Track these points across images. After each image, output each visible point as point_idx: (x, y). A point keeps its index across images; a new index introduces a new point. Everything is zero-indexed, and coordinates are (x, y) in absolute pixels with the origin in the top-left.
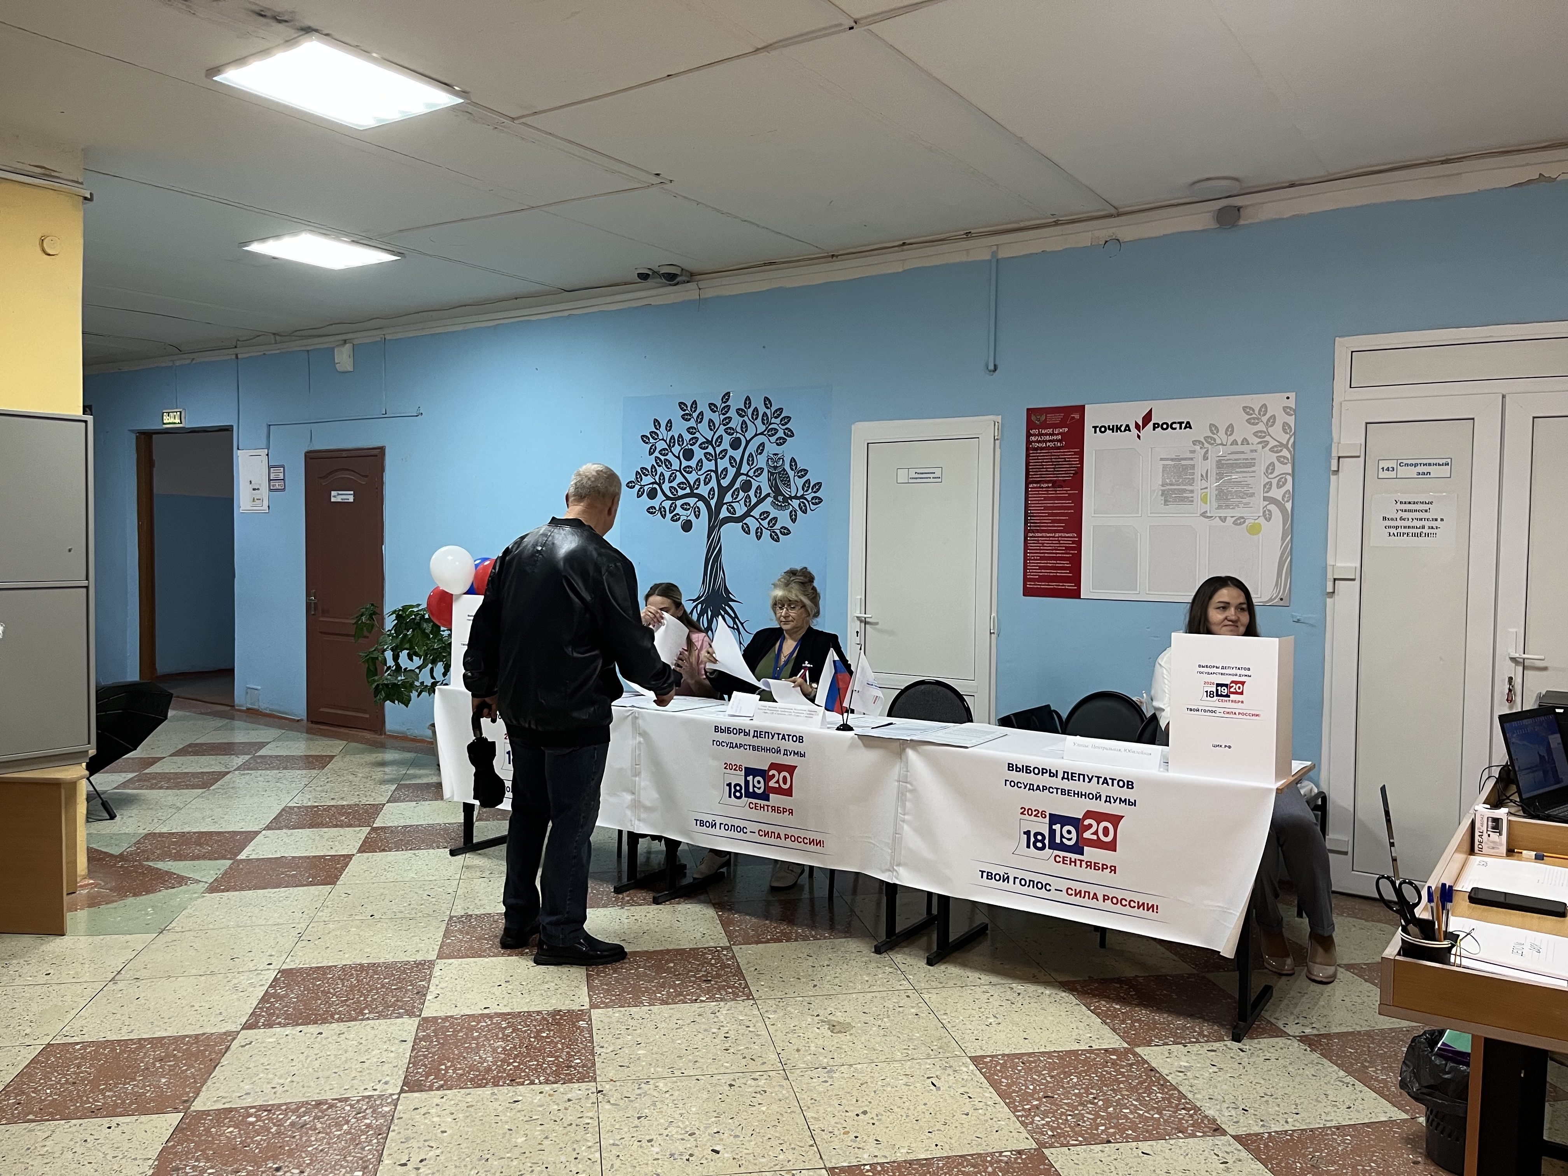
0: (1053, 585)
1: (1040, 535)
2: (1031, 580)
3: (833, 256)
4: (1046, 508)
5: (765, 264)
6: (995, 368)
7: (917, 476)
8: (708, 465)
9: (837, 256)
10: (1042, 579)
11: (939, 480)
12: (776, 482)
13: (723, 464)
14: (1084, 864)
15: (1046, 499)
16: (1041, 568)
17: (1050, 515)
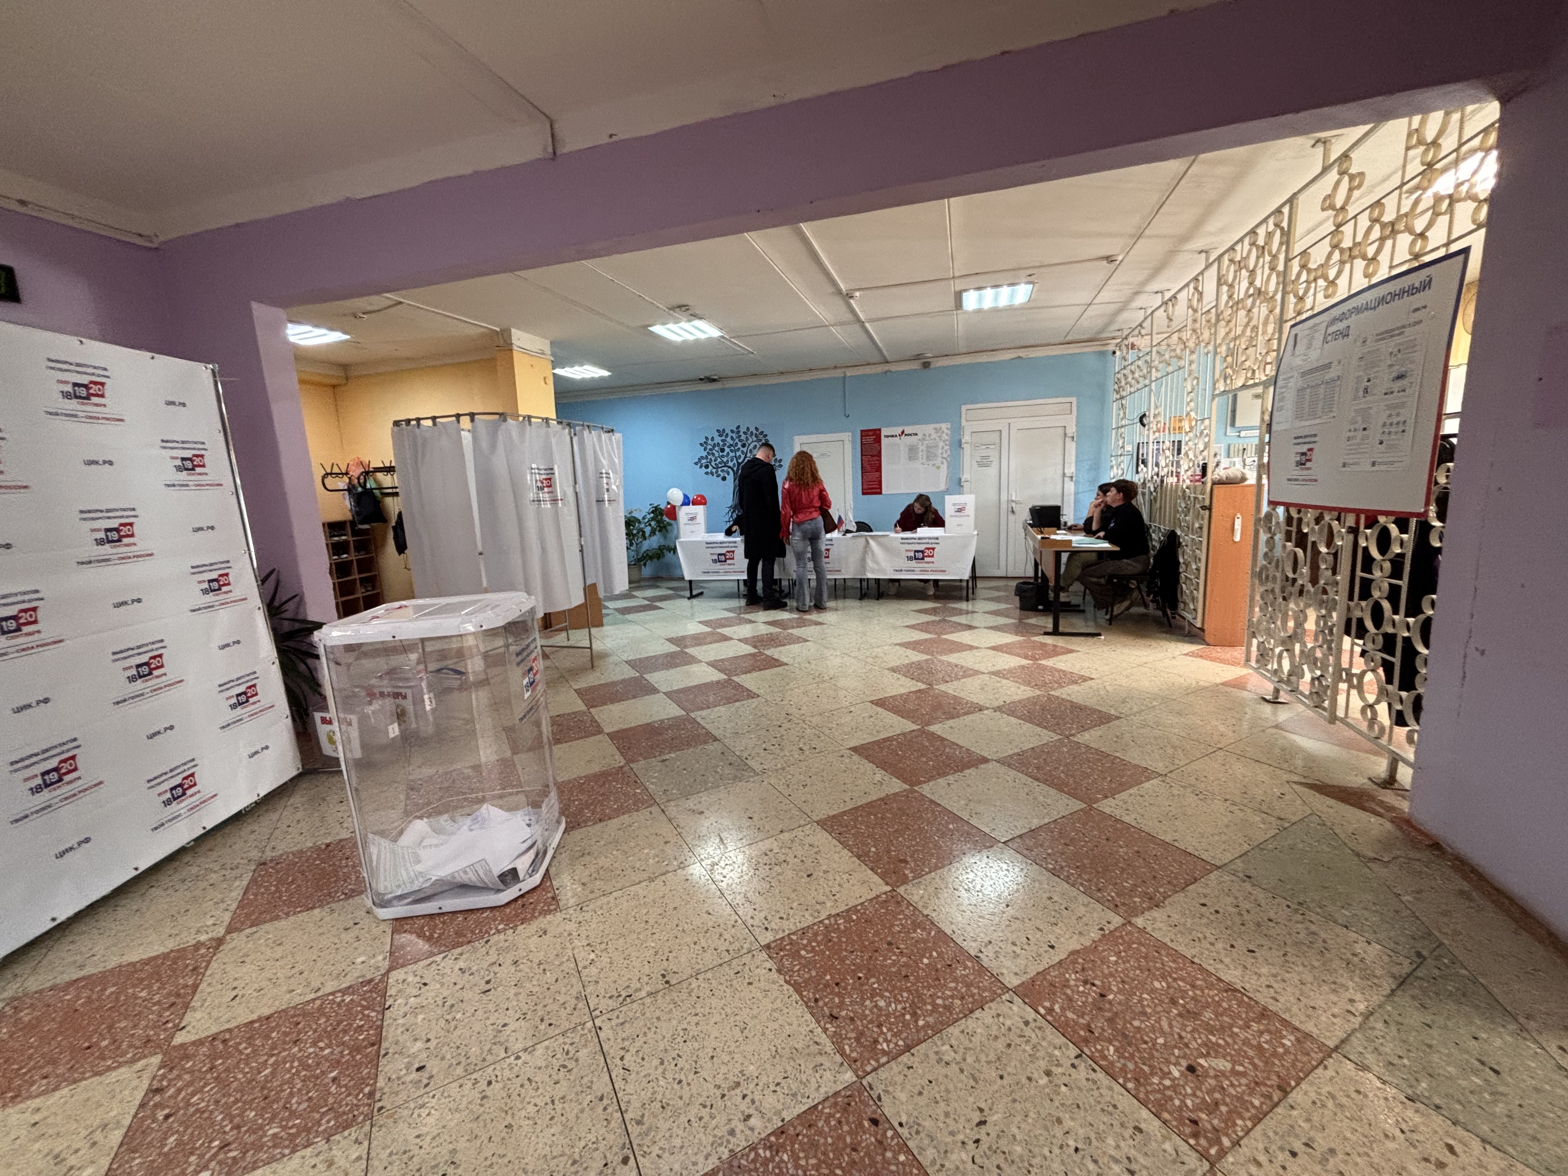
0: (873, 491)
1: (867, 473)
2: (865, 491)
3: (781, 373)
6: (849, 416)
8: (732, 454)
10: (868, 489)
11: (829, 456)
13: (738, 454)
15: (869, 461)
16: (868, 485)
17: (870, 466)
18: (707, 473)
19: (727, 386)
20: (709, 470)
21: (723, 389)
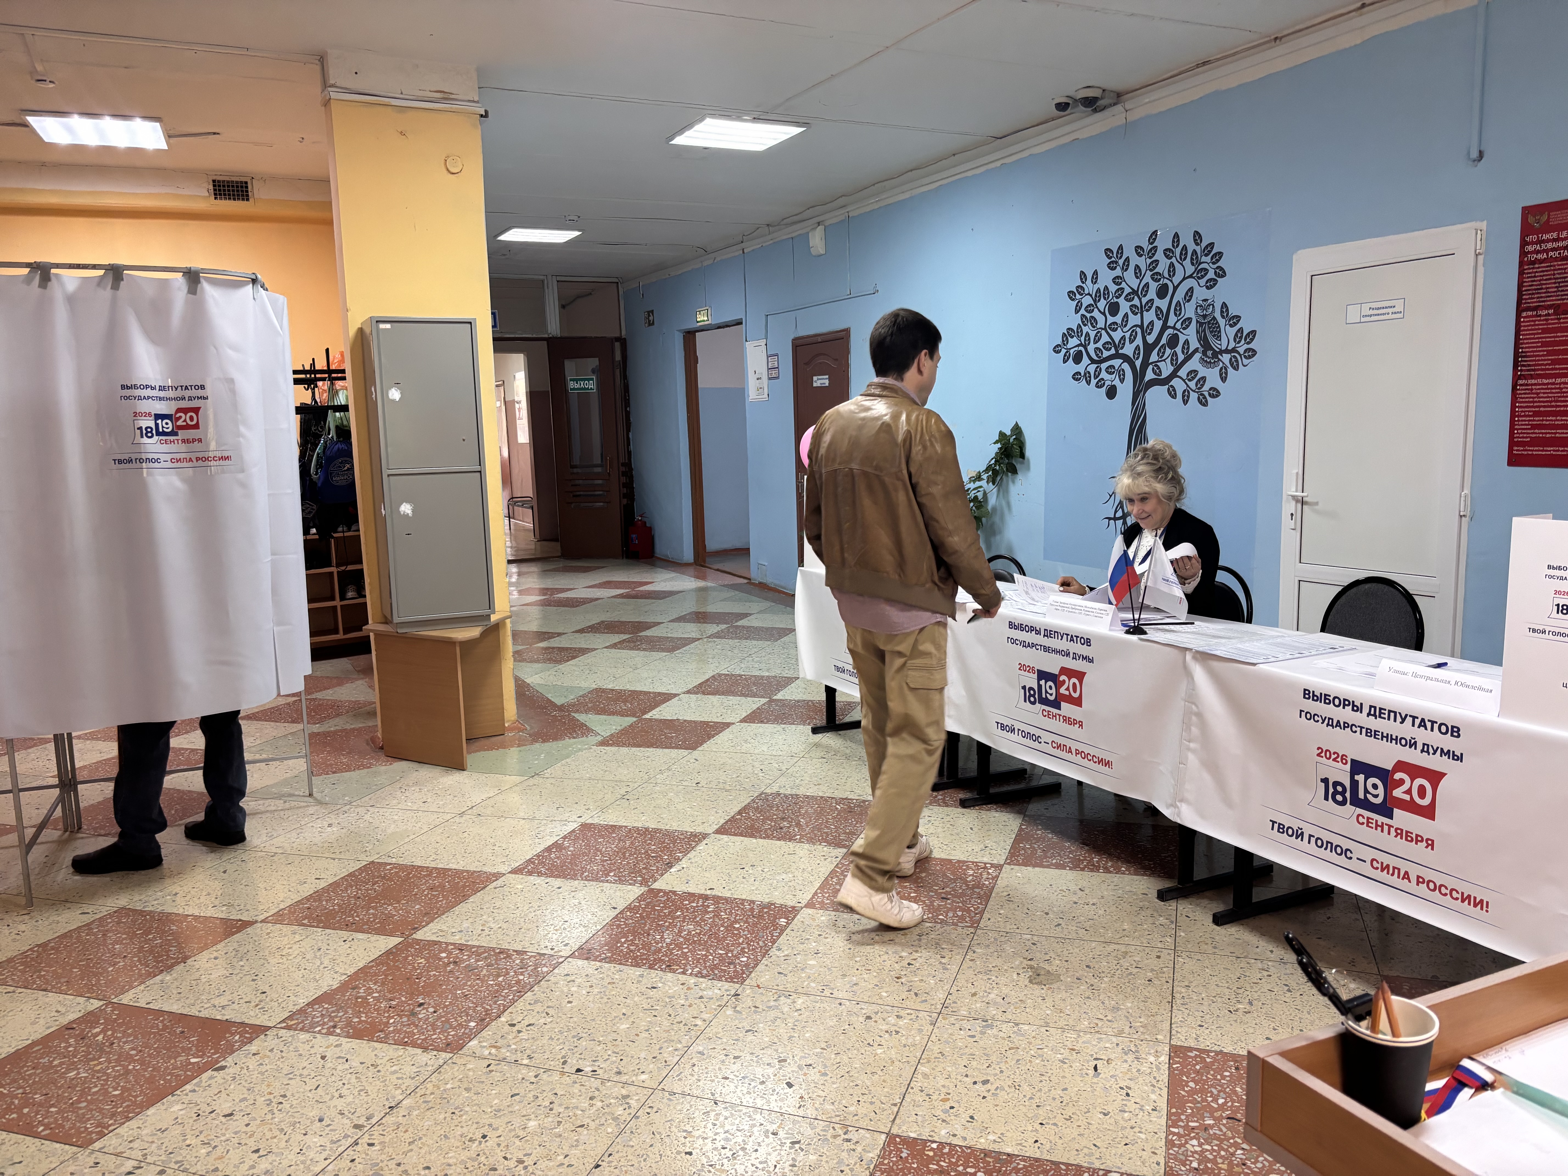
0: (1550, 450)
1: (1533, 381)
2: (1519, 444)
3: (1276, 39)
4: (1544, 344)
5: (1198, 66)
6: (1481, 155)
7: (1372, 312)
8: (1134, 320)
9: (1281, 38)
10: (1535, 442)
11: (1401, 315)
12: (1205, 334)
14: (1392, 830)
15: (1544, 331)
16: (1534, 427)
17: (1549, 353)
18: (1076, 377)
20: (1080, 368)
21: (1127, 126)
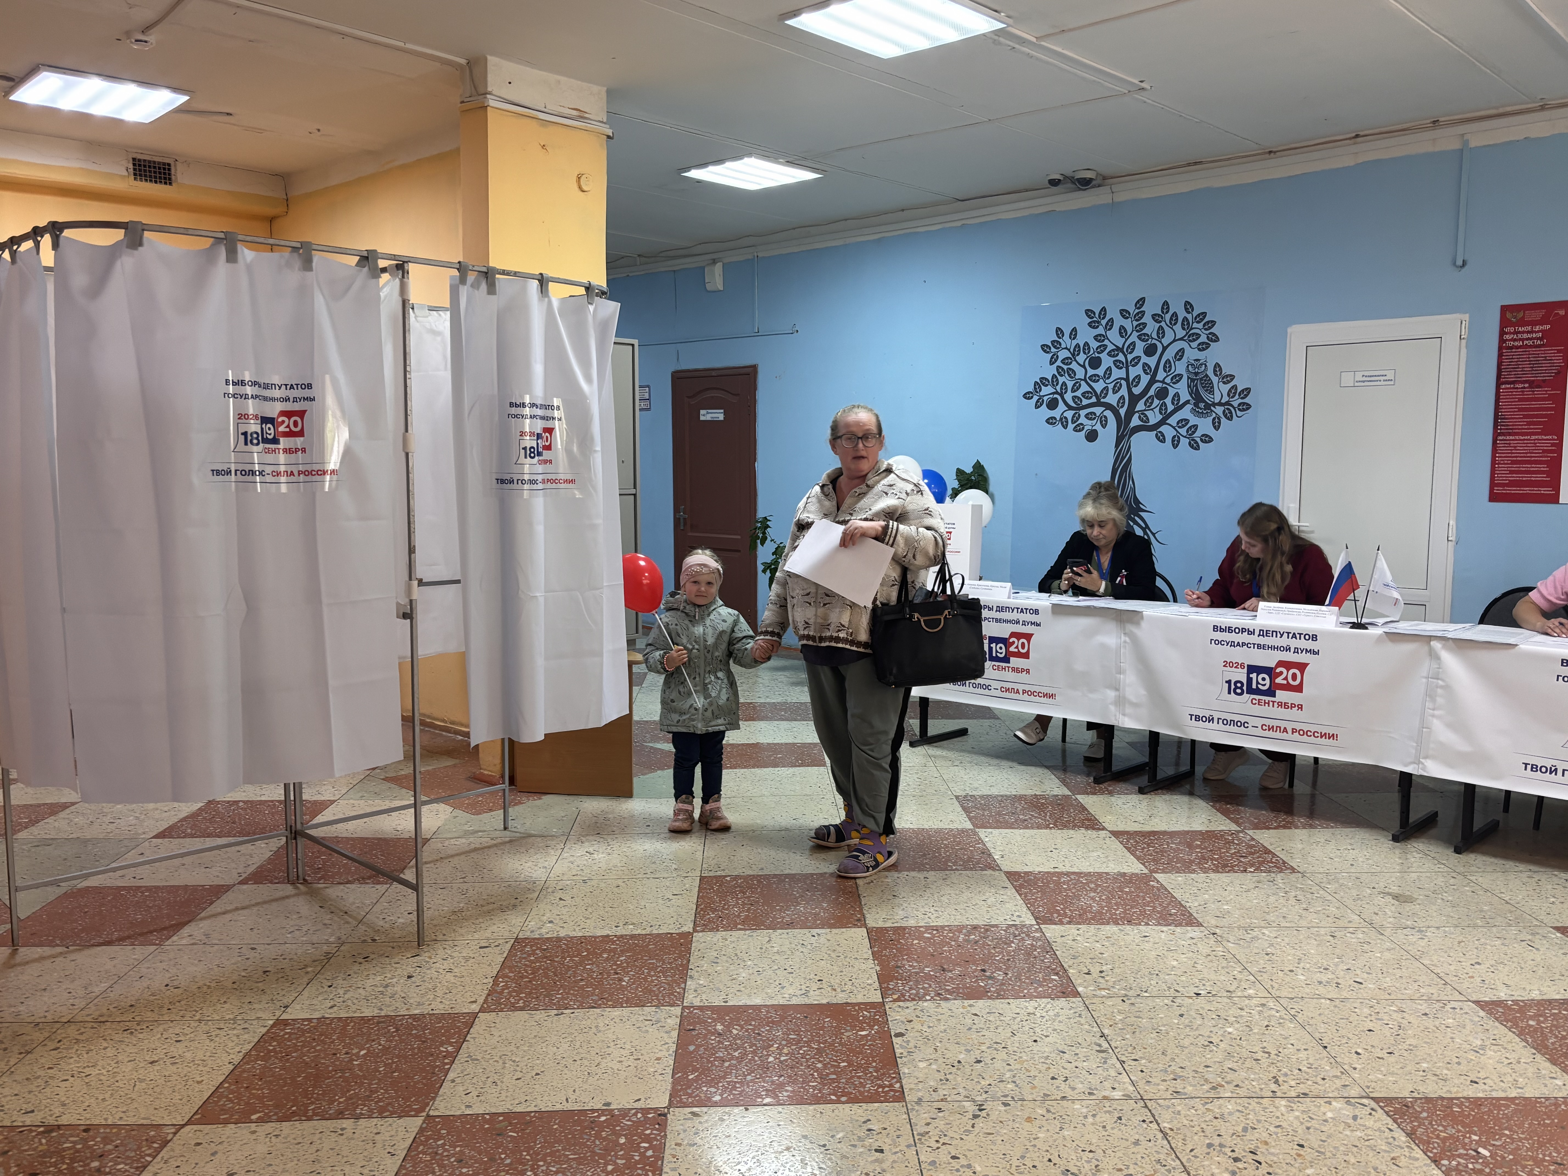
0: (1527, 490)
1: (1511, 438)
2: (1499, 485)
3: (1270, 152)
4: (1520, 410)
6: (1464, 263)
7: (1365, 379)
8: (1117, 373)
9: (1275, 152)
10: (1512, 484)
11: (1392, 383)
12: (1197, 389)
13: (1134, 371)
15: (1520, 400)
16: (1512, 472)
17: (1525, 416)
18: (1051, 421)
19: (1121, 197)
20: (1056, 413)
21: (1114, 205)
